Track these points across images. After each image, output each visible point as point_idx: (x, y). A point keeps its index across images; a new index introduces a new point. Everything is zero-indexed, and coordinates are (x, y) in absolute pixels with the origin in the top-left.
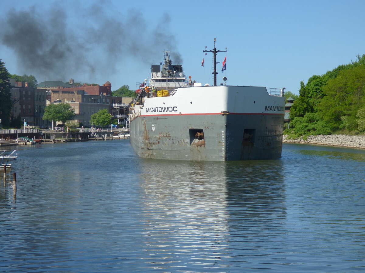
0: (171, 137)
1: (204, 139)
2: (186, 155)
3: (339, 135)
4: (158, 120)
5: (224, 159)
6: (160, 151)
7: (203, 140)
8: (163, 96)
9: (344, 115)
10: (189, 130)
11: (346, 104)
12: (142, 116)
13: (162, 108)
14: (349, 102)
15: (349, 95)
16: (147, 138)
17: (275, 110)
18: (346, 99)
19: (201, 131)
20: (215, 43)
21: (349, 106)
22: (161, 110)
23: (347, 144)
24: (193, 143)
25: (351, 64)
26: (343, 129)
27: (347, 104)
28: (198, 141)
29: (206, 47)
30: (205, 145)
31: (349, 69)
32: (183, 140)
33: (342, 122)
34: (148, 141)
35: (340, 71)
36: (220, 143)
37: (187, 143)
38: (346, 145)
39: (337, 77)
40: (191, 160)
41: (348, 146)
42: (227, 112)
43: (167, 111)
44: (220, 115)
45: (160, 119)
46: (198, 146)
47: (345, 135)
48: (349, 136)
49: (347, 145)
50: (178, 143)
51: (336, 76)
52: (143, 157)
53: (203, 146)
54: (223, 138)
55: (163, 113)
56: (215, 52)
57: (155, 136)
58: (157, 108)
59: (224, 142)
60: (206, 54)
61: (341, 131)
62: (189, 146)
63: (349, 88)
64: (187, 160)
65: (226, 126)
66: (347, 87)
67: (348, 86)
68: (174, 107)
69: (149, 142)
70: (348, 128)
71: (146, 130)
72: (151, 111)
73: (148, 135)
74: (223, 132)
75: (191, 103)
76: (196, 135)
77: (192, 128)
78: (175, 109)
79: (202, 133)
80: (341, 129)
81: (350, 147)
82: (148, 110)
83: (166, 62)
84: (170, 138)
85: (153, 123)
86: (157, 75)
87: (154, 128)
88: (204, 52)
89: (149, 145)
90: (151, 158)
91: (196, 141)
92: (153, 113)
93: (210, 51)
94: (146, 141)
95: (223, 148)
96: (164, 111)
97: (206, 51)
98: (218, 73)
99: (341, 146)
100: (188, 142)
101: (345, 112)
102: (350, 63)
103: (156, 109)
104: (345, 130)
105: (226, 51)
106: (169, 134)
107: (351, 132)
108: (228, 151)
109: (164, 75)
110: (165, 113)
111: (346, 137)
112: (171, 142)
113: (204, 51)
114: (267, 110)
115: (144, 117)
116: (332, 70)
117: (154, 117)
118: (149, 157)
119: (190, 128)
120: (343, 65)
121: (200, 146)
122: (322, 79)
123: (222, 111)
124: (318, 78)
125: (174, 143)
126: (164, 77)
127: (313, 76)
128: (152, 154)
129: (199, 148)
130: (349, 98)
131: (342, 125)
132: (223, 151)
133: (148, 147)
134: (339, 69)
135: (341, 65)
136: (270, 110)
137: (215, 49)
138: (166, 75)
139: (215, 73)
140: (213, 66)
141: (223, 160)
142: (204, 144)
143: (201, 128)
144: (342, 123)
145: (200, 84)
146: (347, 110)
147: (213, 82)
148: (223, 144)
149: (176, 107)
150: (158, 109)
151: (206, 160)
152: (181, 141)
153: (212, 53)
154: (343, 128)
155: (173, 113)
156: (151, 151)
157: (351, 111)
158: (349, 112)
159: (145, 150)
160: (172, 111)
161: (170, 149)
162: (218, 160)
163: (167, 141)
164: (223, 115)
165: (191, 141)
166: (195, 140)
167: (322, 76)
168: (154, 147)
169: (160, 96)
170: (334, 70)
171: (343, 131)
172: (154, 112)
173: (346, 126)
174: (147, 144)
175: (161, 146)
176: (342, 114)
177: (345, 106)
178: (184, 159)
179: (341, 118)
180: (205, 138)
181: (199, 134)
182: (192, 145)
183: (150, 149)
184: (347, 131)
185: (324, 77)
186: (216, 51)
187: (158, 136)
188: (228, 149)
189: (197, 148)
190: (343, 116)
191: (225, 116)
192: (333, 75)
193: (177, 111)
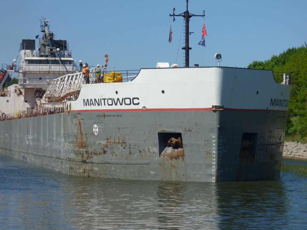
0: (126, 144)
1: (182, 147)
2: (152, 173)
3: (288, 142)
4: (105, 117)
5: (214, 178)
6: (106, 165)
7: (180, 149)
8: (114, 82)
9: (296, 115)
10: (158, 133)
11: (297, 101)
12: (74, 111)
13: (113, 100)
14: (302, 98)
15: (302, 89)
16: (82, 145)
17: (281, 106)
18: (297, 93)
19: (178, 135)
20: (187, 3)
21: (301, 102)
22: (110, 103)
23: (298, 154)
24: (164, 153)
25: (305, 46)
26: (293, 134)
27: (299, 100)
28: (173, 151)
29: (174, 9)
30: (185, 157)
31: (301, 53)
32: (147, 149)
33: (293, 124)
34: (84, 150)
35: (290, 56)
36: (208, 154)
37: (154, 153)
38: (297, 156)
39: (286, 64)
40: (160, 180)
41: (301, 157)
42: (220, 107)
43: (121, 104)
44: (209, 111)
45: (108, 116)
46: (172, 159)
47: (296, 142)
48: (301, 143)
49: (299, 156)
50: (138, 154)
51: (284, 63)
52: (73, 174)
53: (180, 158)
54: (214, 146)
55: (114, 107)
56: (187, 16)
57: (98, 142)
58: (104, 99)
59: (214, 152)
60: (174, 19)
61: (290, 137)
62: (157, 158)
63: (301, 79)
64: (152, 179)
65: (219, 128)
66: (299, 78)
67: (301, 76)
68: (133, 99)
69: (87, 152)
70: (300, 133)
71: (81, 134)
72: (93, 104)
73: (84, 140)
74: (214, 136)
75: (163, 92)
76: (169, 141)
77: (163, 130)
78: (136, 101)
79: (179, 138)
80: (290, 134)
81: (303, 158)
82: (87, 102)
83: (45, 35)
84: (126, 146)
85: (95, 123)
86: (32, 54)
87: (97, 130)
88: (172, 16)
89: (85, 156)
90: (89, 176)
91: (169, 150)
92: (96, 107)
93: (179, 15)
94: (81, 150)
95: (214, 161)
96: (116, 104)
97: (174, 15)
98: (191, 49)
99: (291, 157)
100: (156, 153)
101: (296, 111)
102: (303, 45)
103: (103, 101)
104: (296, 136)
105: (204, 16)
106: (124, 139)
107: (304, 139)
108: (220, 166)
109: (43, 54)
110: (119, 107)
111: (298, 145)
112: (126, 151)
113: (170, 15)
114: (273, 105)
115: (79, 114)
116: (279, 54)
117: (97, 112)
118: (86, 175)
119: (160, 130)
120: (293, 48)
121: (176, 159)
122: (266, 66)
123: (213, 106)
124: (260, 65)
125: (132, 153)
126: (42, 56)
127: (254, 62)
128: (91, 170)
129: (174, 161)
130: (301, 92)
131: (291, 128)
132: (214, 167)
133: (85, 159)
134: (288, 52)
135: (291, 48)
136: (277, 104)
137: (187, 12)
138: (45, 54)
139: (187, 49)
140: (184, 38)
141: (213, 180)
142: (183, 155)
143: (178, 131)
144: (292, 127)
145: (167, 65)
146: (299, 109)
147: (185, 62)
148: (214, 156)
149: (138, 99)
150: (106, 101)
151: (185, 180)
152: (143, 150)
153: (183, 18)
154: (293, 132)
155: (132, 107)
156: (90, 165)
157: (304, 110)
158: (302, 112)
159: (79, 163)
160: (130, 104)
161: (126, 162)
162: (203, 180)
163: (119, 150)
164: (215, 111)
165: (161, 150)
166: (167, 150)
167: (266, 63)
168: (96, 159)
169: (108, 81)
170: (281, 55)
171: (292, 136)
172: (99, 105)
173: (298, 131)
174: (82, 154)
175: (108, 157)
176: (292, 114)
177: (296, 103)
178: (149, 178)
179: (291, 119)
180: (184, 147)
181: (174, 140)
182: (162, 157)
183: (87, 161)
184: (298, 137)
185: (268, 63)
186: (189, 15)
187: (104, 142)
188: (220, 163)
189: (170, 161)
190: (294, 117)
191: (217, 112)
192: (280, 61)
193: (138, 104)
